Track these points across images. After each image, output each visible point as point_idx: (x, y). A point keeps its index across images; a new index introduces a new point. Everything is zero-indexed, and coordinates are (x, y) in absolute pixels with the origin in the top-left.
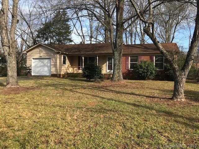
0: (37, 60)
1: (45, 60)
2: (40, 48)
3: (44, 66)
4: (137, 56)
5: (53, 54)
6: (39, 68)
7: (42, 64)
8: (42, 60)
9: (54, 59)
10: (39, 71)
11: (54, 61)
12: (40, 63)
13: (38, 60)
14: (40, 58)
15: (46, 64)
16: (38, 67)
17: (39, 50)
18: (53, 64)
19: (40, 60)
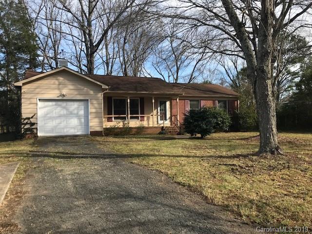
0: (50, 103)
1: (72, 103)
2: (61, 79)
3: (70, 114)
4: (198, 101)
5: (94, 93)
6: (58, 121)
7: (64, 112)
8: (64, 104)
9: (95, 102)
10: (56, 127)
11: (96, 105)
12: (59, 109)
13: (54, 103)
14: (60, 98)
15: (76, 112)
16: (52, 118)
17: (57, 82)
18: (94, 110)
19: (59, 103)
